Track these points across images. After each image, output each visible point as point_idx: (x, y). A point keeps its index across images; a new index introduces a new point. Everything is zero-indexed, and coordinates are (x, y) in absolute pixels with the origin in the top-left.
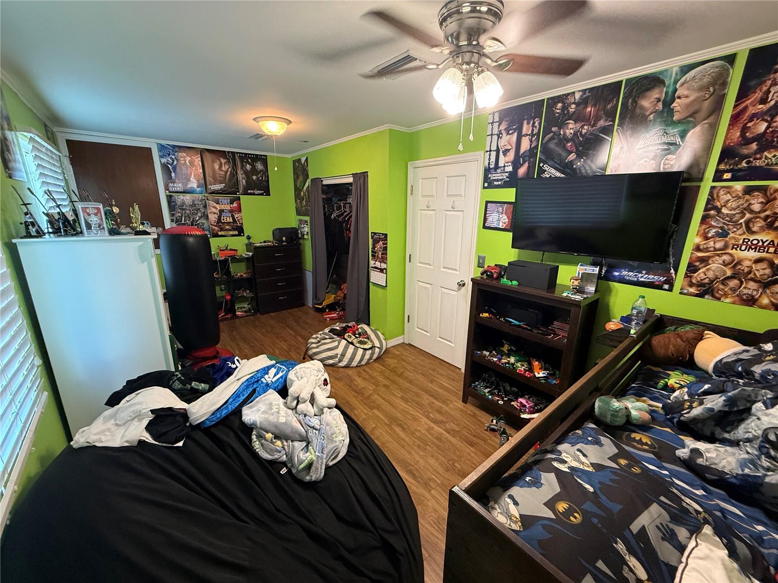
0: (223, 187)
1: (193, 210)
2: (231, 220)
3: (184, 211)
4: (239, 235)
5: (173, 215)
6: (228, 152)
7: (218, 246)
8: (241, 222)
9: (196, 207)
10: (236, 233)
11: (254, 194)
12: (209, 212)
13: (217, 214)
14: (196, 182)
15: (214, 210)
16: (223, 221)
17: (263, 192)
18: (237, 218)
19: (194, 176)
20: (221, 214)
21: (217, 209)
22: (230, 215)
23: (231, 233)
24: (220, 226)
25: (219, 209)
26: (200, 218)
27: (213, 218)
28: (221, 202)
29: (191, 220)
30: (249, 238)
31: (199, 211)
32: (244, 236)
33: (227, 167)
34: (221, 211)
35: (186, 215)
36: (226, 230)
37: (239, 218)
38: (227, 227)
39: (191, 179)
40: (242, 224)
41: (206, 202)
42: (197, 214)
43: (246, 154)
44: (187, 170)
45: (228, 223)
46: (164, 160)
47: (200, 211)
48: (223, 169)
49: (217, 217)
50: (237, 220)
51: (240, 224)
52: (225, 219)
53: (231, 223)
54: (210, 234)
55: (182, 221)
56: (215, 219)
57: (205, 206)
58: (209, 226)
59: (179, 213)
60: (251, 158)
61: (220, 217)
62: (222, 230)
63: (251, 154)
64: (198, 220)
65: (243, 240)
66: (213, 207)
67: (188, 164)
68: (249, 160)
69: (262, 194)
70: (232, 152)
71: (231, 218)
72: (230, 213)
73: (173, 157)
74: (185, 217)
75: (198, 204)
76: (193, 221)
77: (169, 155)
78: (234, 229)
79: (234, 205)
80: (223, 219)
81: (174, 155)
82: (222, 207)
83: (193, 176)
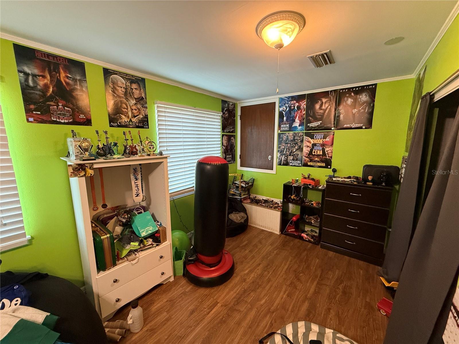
0: (319, 124)
1: (292, 144)
2: (321, 153)
3: (286, 145)
4: (326, 167)
5: (279, 147)
6: (331, 91)
7: (302, 174)
8: (330, 155)
9: (295, 141)
10: (324, 165)
11: (351, 128)
12: (304, 145)
13: (310, 148)
14: (299, 122)
15: (308, 144)
16: (313, 154)
17: (361, 125)
18: (327, 151)
19: (299, 117)
20: (313, 147)
21: (311, 143)
22: (321, 148)
23: (319, 164)
24: (311, 157)
25: (312, 143)
26: (297, 150)
27: (306, 150)
28: (316, 137)
29: (290, 151)
30: (334, 171)
31: (296, 145)
32: (330, 168)
33: (327, 105)
34: (314, 145)
35: (288, 147)
36: (315, 161)
37: (329, 152)
38: (316, 159)
39: (296, 120)
40: (331, 157)
41: (303, 137)
42: (295, 147)
43: (349, 89)
44: (294, 113)
45: (318, 156)
46: (281, 109)
47: (298, 145)
48: (323, 107)
49: (310, 150)
50: (326, 153)
51: (328, 157)
52: (316, 152)
53: (320, 155)
54: (301, 163)
55: (284, 152)
56: (307, 152)
57: (302, 141)
58: (302, 157)
59: (283, 146)
60: (354, 92)
61: (312, 150)
62: (311, 161)
63: (356, 87)
64: (295, 151)
65: (329, 172)
66: (308, 141)
67: (296, 109)
68: (352, 94)
69: (361, 128)
70: (334, 91)
71: (321, 151)
72: (321, 146)
73: (287, 105)
74: (287, 149)
75: (297, 140)
76: (291, 152)
77: (285, 104)
78: (322, 161)
79: (326, 140)
80: (314, 152)
81: (288, 104)
82: (316, 141)
83: (297, 118)
